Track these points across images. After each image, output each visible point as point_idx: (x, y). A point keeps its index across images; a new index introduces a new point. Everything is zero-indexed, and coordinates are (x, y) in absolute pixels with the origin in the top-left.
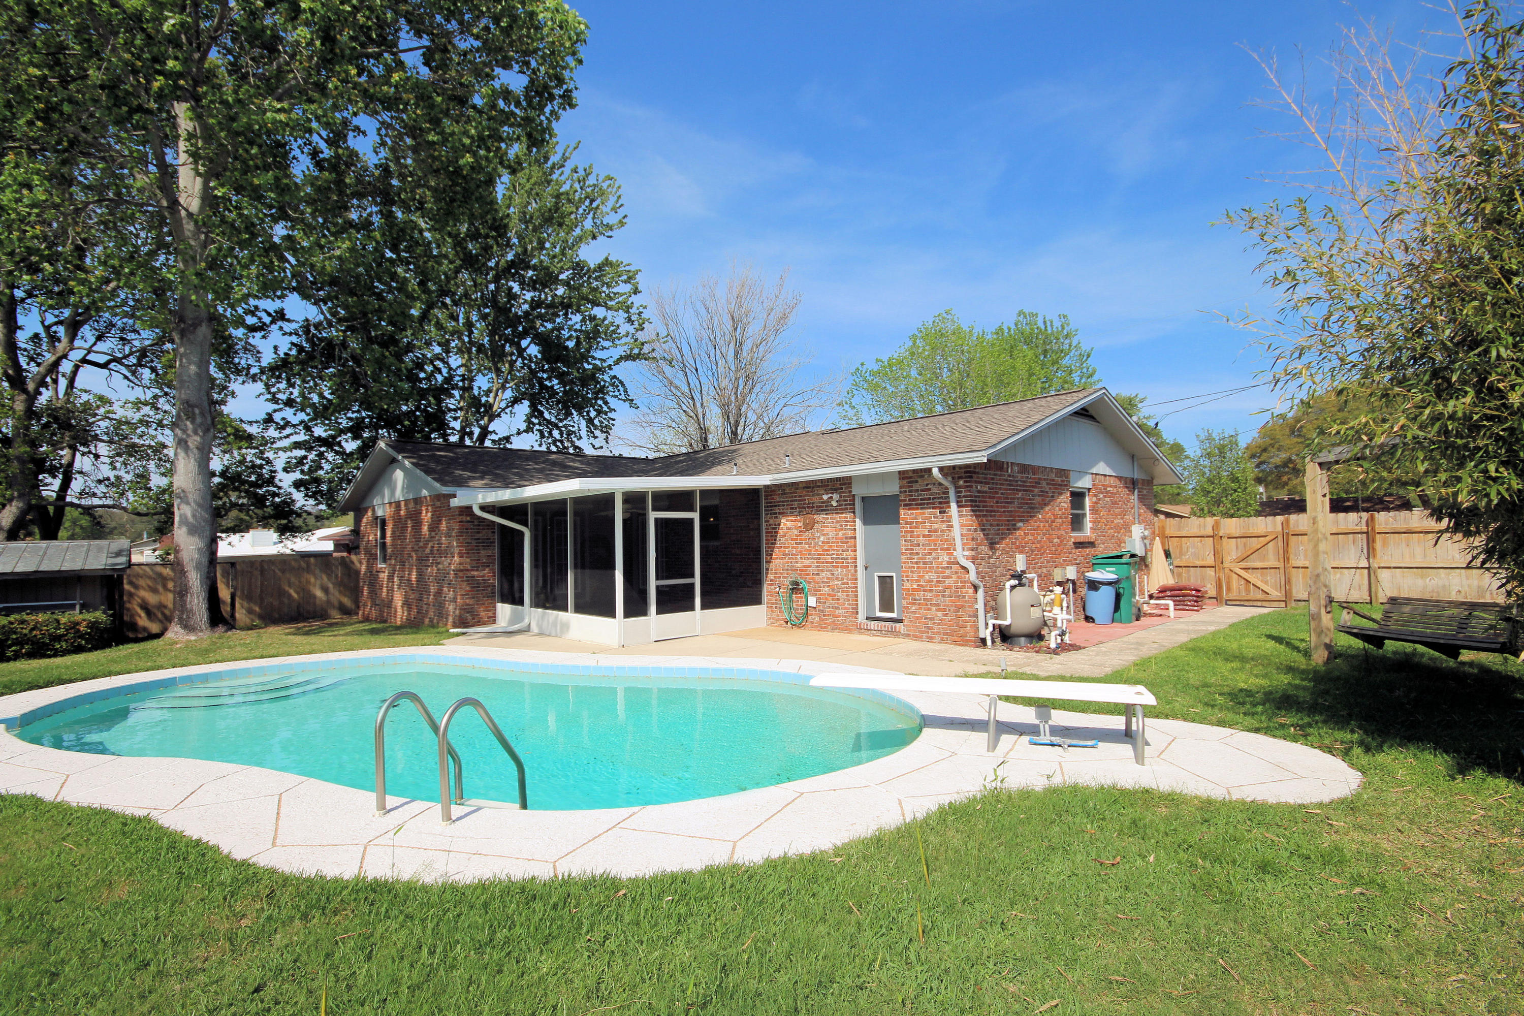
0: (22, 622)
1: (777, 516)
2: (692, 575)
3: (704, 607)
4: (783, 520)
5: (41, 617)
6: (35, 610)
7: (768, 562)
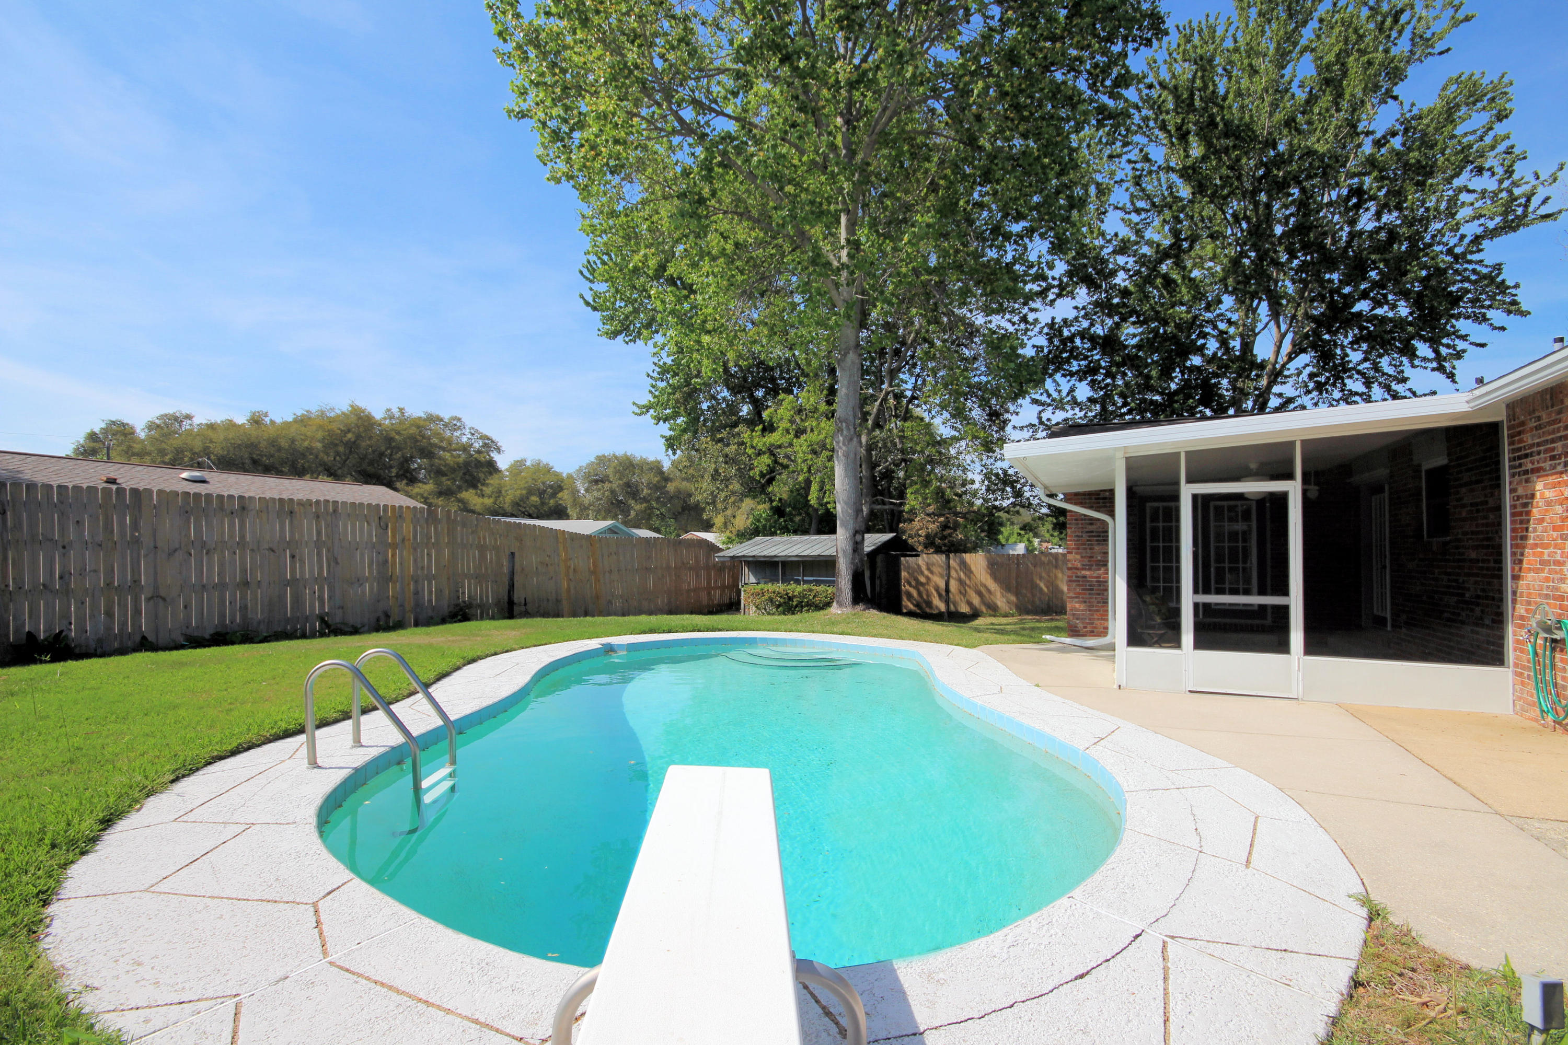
0: (811, 590)
1: (1527, 475)
2: (1283, 590)
3: (1312, 648)
4: (1539, 486)
5: (821, 588)
6: (818, 583)
7: (1516, 578)
